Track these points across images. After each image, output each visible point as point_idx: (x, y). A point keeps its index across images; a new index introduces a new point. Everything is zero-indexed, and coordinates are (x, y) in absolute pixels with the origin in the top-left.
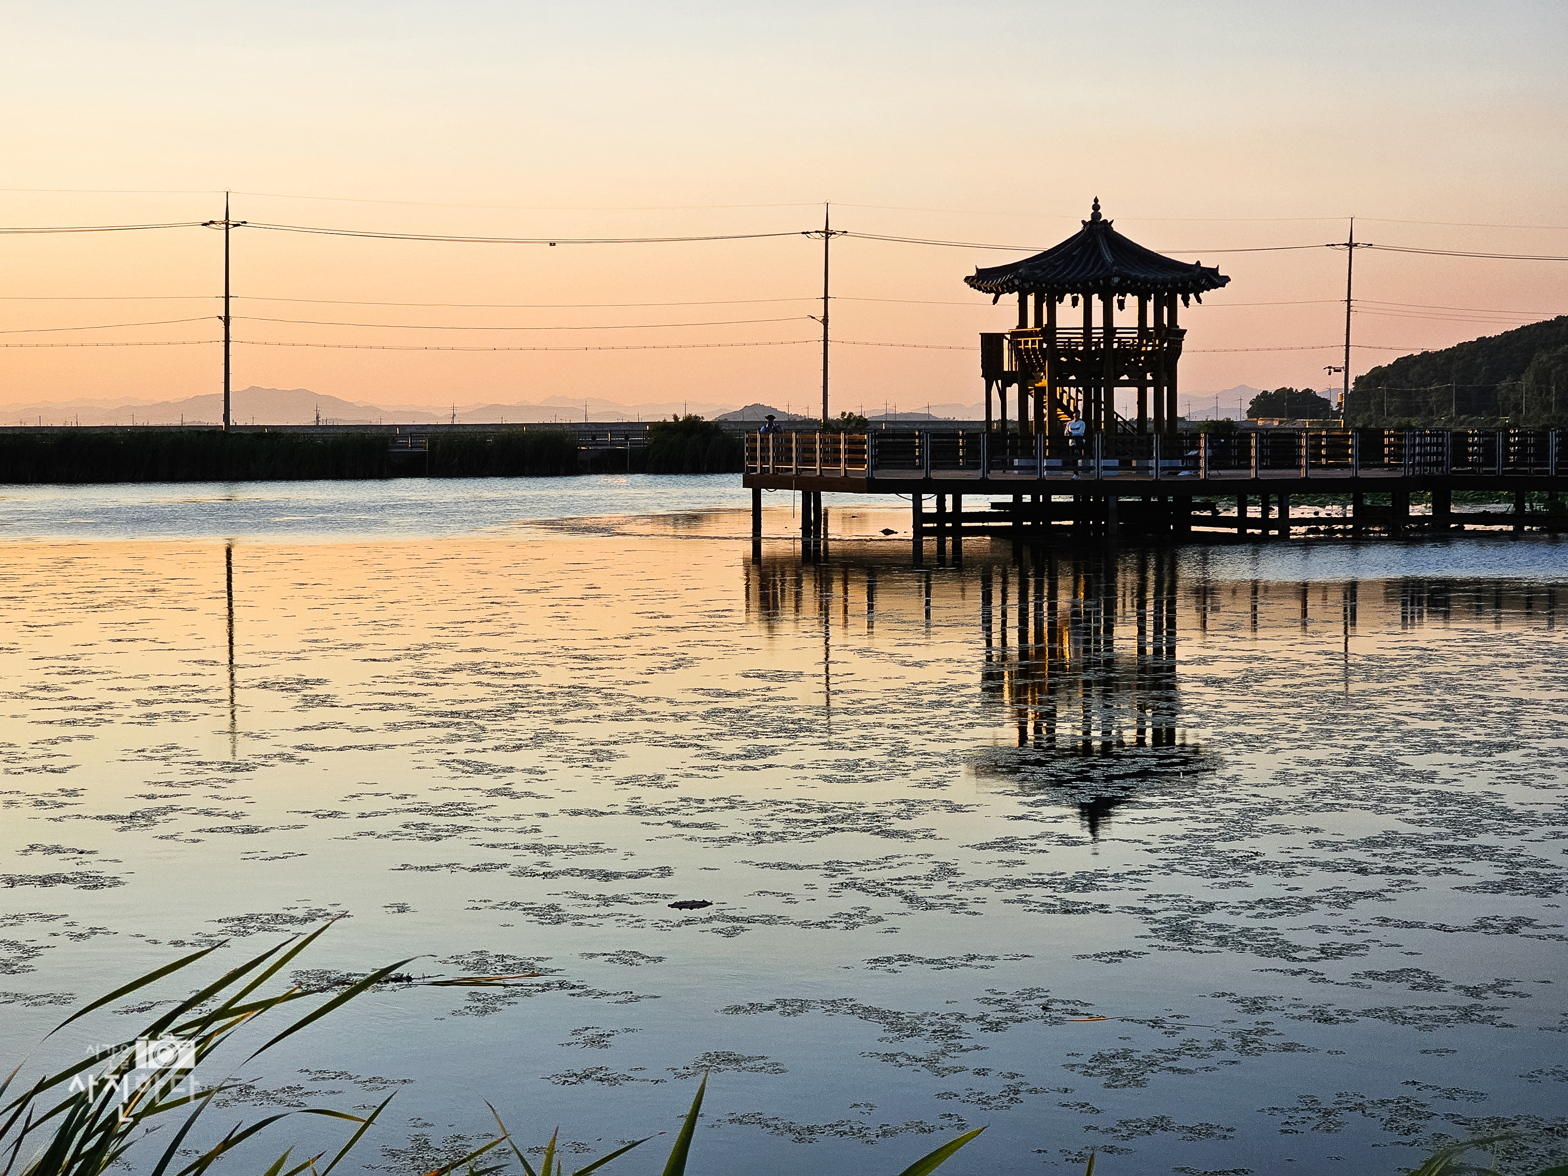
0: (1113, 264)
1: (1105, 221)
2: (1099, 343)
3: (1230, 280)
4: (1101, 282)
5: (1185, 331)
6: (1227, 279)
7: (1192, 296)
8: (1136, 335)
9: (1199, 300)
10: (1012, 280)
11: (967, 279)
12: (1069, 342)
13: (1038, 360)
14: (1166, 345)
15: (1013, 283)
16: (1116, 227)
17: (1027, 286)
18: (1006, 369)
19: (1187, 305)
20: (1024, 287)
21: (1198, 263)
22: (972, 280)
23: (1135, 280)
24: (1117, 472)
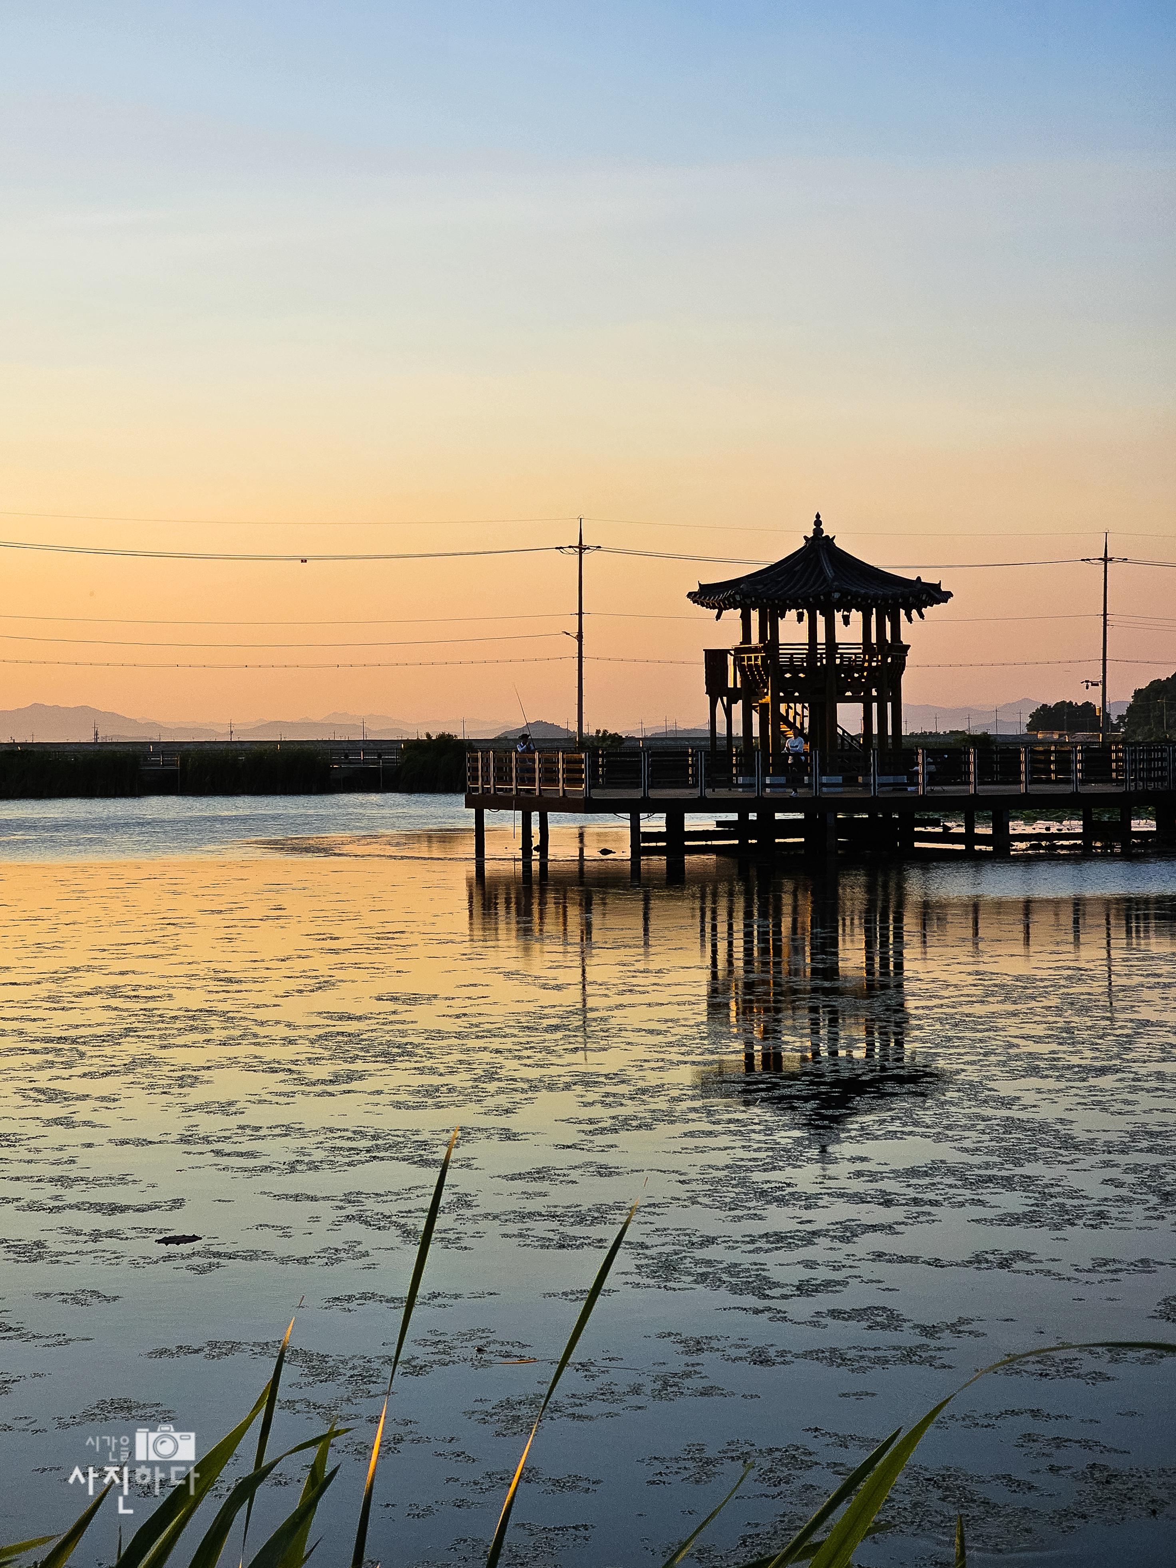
0: (833, 580)
1: (827, 536)
2: (822, 658)
3: (952, 596)
4: (822, 597)
5: (908, 647)
6: (949, 595)
7: (914, 613)
8: (861, 651)
9: (922, 616)
10: (733, 596)
11: (690, 595)
12: (791, 658)
13: (761, 676)
14: (889, 660)
15: (734, 599)
16: (838, 543)
17: (748, 602)
18: (731, 685)
19: (910, 620)
20: (745, 602)
21: (919, 578)
22: (695, 596)
23: (856, 595)
24: (840, 789)
